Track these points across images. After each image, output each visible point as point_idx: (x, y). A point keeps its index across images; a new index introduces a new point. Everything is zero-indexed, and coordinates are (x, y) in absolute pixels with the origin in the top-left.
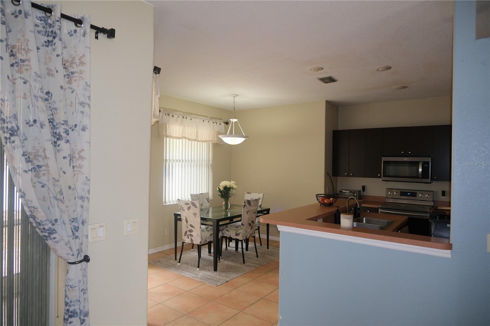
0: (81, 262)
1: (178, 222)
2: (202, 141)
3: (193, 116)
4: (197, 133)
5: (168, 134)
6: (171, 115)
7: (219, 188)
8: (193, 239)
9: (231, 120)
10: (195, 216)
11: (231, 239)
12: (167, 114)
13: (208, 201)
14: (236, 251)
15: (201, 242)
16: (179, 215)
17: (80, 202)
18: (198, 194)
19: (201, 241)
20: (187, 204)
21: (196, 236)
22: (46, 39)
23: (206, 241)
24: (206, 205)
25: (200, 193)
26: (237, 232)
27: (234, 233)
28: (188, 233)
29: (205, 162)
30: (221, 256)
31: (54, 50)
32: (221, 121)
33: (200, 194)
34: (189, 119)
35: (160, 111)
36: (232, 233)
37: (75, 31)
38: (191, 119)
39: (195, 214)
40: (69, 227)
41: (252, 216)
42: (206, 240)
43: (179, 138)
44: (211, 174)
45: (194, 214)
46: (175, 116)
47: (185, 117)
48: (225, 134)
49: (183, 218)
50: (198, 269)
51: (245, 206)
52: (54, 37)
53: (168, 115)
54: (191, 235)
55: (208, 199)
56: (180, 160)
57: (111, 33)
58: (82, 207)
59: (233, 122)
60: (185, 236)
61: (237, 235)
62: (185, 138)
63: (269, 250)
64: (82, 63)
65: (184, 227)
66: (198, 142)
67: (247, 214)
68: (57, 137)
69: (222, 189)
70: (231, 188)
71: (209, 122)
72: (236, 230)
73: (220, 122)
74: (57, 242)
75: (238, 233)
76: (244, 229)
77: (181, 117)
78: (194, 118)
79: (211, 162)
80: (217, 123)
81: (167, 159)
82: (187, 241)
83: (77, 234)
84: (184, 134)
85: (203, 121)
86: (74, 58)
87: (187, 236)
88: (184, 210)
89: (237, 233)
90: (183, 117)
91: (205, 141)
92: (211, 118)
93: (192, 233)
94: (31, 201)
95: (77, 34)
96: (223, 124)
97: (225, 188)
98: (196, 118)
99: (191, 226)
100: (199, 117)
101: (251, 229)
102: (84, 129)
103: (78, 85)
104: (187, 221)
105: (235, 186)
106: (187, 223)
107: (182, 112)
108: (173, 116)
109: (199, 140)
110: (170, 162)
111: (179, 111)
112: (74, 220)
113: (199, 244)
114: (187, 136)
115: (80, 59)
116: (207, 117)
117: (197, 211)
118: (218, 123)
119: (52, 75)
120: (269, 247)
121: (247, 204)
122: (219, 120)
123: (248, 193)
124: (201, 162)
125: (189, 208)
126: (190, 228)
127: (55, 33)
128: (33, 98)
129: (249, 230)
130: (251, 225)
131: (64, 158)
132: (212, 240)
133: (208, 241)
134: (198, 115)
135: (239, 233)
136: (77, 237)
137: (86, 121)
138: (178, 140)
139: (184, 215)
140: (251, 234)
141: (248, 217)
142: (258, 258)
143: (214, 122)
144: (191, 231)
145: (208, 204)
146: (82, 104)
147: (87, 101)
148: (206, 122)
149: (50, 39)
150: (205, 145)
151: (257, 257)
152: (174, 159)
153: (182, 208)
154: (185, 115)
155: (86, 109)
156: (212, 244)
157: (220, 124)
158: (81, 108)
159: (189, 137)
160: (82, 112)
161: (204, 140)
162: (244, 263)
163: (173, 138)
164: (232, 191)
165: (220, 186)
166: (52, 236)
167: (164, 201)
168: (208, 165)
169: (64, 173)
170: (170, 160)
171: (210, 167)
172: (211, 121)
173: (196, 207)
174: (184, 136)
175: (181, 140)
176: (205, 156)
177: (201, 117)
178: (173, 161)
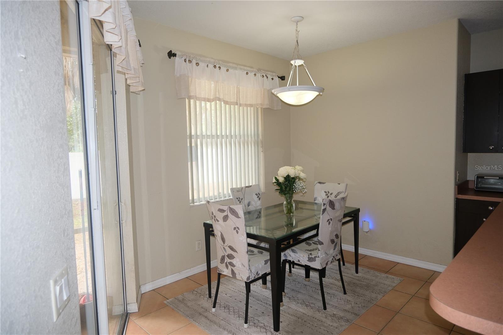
2: (247, 105)
3: (231, 65)
4: (238, 92)
5: (192, 94)
6: (194, 62)
7: (276, 178)
8: (236, 271)
9: (292, 62)
10: (237, 232)
12: (187, 60)
13: (258, 197)
14: (307, 279)
15: (249, 278)
18: (242, 188)
19: (249, 276)
20: (221, 211)
21: (240, 266)
23: (259, 274)
24: (256, 204)
25: (247, 185)
26: (311, 254)
27: (305, 256)
28: (227, 260)
29: (251, 138)
30: (284, 292)
32: (274, 74)
33: (246, 187)
34: (223, 69)
36: (302, 255)
38: (227, 70)
39: (237, 229)
41: (336, 226)
42: (257, 272)
43: (209, 100)
44: (262, 155)
45: (235, 228)
46: (202, 64)
47: (217, 66)
49: (217, 232)
51: (324, 210)
53: (190, 61)
54: (232, 265)
55: (258, 195)
56: (213, 136)
59: (296, 66)
60: (221, 263)
61: (311, 259)
62: (219, 99)
63: (360, 274)
65: (219, 247)
66: (240, 106)
67: (329, 223)
69: (281, 180)
70: (297, 177)
71: (255, 75)
72: (308, 250)
73: (272, 75)
75: (313, 257)
76: (322, 251)
77: (211, 66)
78: (233, 68)
79: (260, 137)
80: (267, 78)
81: (193, 133)
82: (226, 272)
84: (217, 93)
85: (247, 73)
87: (224, 264)
88: (218, 221)
89: (310, 256)
90: (215, 66)
91: (251, 105)
92: (259, 70)
93: (234, 261)
96: (277, 80)
97: (288, 178)
98: (236, 68)
99: (231, 248)
100: (239, 66)
101: (334, 249)
104: (223, 240)
105: (302, 175)
106: (224, 242)
107: (212, 58)
108: (197, 64)
109: (241, 103)
110: (197, 138)
111: (207, 57)
113: (246, 280)
114: (221, 97)
116: (252, 68)
117: (241, 223)
118: (270, 77)
120: (360, 269)
121: (328, 208)
122: (271, 73)
123: (320, 183)
124: (246, 138)
125: (226, 218)
126: (229, 252)
129: (332, 251)
130: (334, 242)
132: (268, 270)
133: (261, 274)
134: (237, 64)
135: (316, 257)
138: (208, 103)
139: (218, 228)
140: (334, 257)
141: (330, 229)
142: (345, 295)
143: (263, 76)
144: (230, 257)
145: (259, 203)
148: (251, 75)
150: (251, 110)
151: (345, 293)
153: (215, 217)
154: (219, 63)
156: (269, 278)
157: (273, 79)
159: (226, 99)
161: (249, 103)
162: (325, 308)
163: (199, 100)
164: (298, 185)
165: (279, 175)
167: (191, 198)
168: (257, 143)
170: (197, 137)
171: (260, 145)
172: (259, 75)
173: (238, 217)
174: (218, 96)
175: (213, 103)
176: (251, 129)
177: (242, 67)
178: (203, 136)
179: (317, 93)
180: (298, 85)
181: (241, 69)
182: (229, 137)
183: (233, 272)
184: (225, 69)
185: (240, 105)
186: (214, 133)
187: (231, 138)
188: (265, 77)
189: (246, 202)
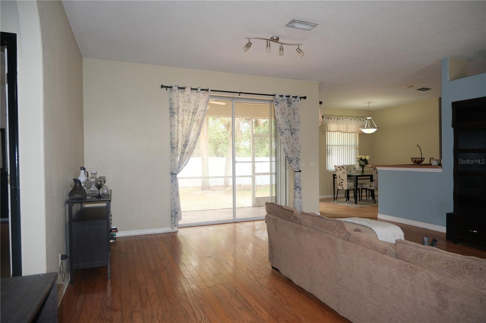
0: (298, 172)
1: (335, 179)
2: (350, 133)
3: (344, 117)
4: (347, 127)
5: (328, 130)
6: (330, 118)
8: (343, 187)
10: (344, 174)
11: (366, 189)
13: (354, 169)
15: (347, 189)
16: (336, 175)
17: (298, 153)
18: (348, 165)
20: (339, 167)
21: (345, 185)
22: (288, 105)
27: (369, 185)
28: (341, 184)
31: (291, 108)
33: (350, 165)
34: (341, 119)
35: (323, 117)
36: (367, 186)
37: (295, 100)
38: (343, 120)
40: (295, 160)
42: (351, 188)
43: (335, 132)
46: (333, 119)
47: (339, 119)
48: (363, 127)
49: (338, 176)
50: (346, 203)
52: (291, 104)
53: (328, 119)
57: (305, 98)
58: (299, 154)
59: (368, 119)
60: (339, 185)
61: (371, 186)
62: (339, 131)
64: (297, 110)
65: (338, 181)
68: (292, 133)
71: (355, 120)
73: (363, 119)
74: (293, 164)
77: (336, 119)
79: (357, 146)
81: (328, 144)
82: (340, 188)
83: (298, 162)
85: (351, 120)
86: (295, 109)
90: (338, 119)
91: (353, 133)
92: (357, 117)
93: (343, 184)
94: (287, 151)
95: (296, 101)
96: (366, 121)
98: (346, 118)
99: (342, 180)
100: (348, 117)
102: (299, 130)
103: (297, 117)
104: (340, 178)
107: (337, 116)
108: (331, 119)
111: (334, 116)
112: (297, 158)
113: (346, 189)
114: (340, 130)
115: (297, 109)
116: (353, 117)
117: (345, 171)
119: (290, 115)
122: (362, 118)
124: (351, 146)
125: (340, 170)
126: (342, 181)
127: (291, 103)
128: (286, 123)
131: (294, 139)
132: (355, 188)
134: (347, 116)
136: (298, 164)
137: (299, 128)
138: (335, 133)
139: (338, 174)
143: (359, 120)
144: (342, 182)
146: (298, 122)
147: (299, 121)
148: (353, 120)
149: (289, 105)
150: (353, 135)
152: (333, 144)
153: (337, 170)
154: (339, 117)
155: (299, 124)
158: (298, 124)
159: (342, 131)
160: (298, 125)
161: (352, 131)
162: (375, 203)
163: (331, 132)
166: (292, 162)
167: (327, 169)
169: (294, 144)
170: (330, 146)
171: (357, 149)
172: (356, 120)
173: (344, 169)
174: (338, 130)
175: (336, 133)
176: (353, 143)
177: (349, 117)
178: (332, 146)
179: (376, 129)
180: (369, 127)
181: (348, 118)
182: (343, 146)
183: (342, 187)
184: (342, 119)
185: (348, 133)
186: (337, 144)
187: (344, 146)
188: (360, 120)
189: (349, 170)
